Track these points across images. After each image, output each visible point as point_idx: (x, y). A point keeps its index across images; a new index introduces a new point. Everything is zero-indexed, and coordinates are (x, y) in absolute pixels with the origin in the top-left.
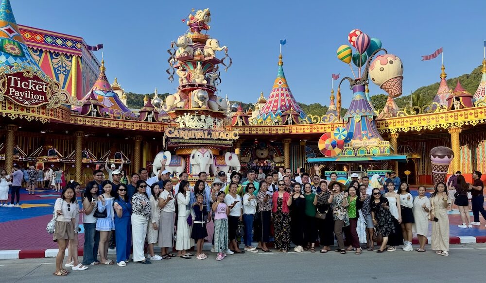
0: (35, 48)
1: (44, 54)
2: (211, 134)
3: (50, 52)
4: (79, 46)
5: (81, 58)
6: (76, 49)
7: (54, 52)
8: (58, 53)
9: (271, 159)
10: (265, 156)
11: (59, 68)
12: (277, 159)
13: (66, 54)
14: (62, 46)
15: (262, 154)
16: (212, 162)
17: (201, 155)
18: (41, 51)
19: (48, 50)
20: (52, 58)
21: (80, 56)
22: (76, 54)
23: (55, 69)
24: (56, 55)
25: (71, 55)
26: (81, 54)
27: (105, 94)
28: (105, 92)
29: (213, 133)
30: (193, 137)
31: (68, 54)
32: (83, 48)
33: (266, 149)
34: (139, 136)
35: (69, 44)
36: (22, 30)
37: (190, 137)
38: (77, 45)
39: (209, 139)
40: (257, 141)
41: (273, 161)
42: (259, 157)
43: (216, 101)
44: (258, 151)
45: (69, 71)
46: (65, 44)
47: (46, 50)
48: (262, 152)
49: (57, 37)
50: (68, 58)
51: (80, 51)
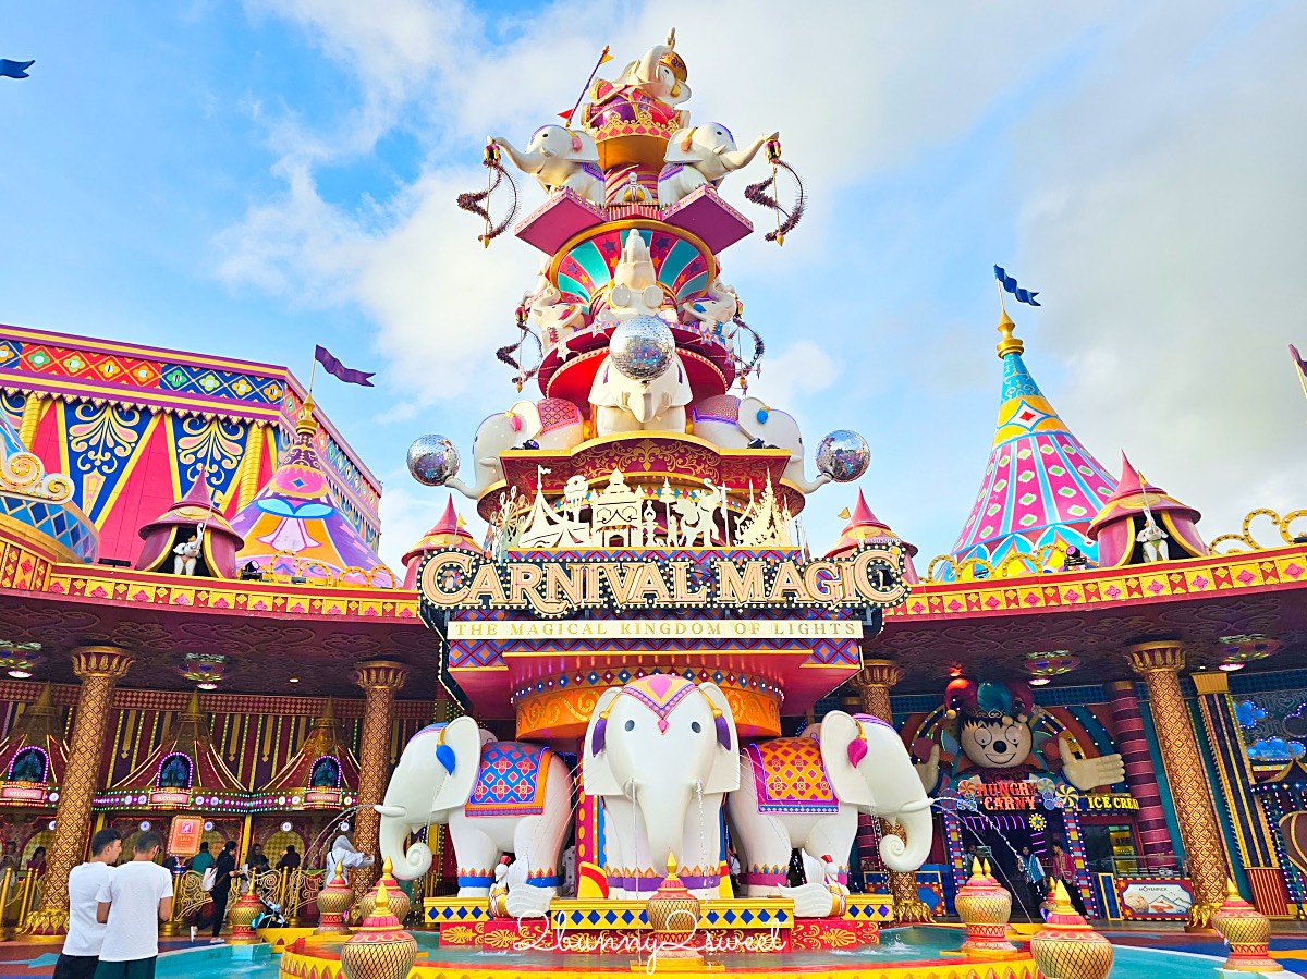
0: (126, 405)
1: (153, 424)
2: (711, 577)
3: (174, 414)
4: (273, 392)
5: (276, 429)
6: (263, 403)
7: (189, 415)
8: (201, 417)
9: (1055, 768)
10: (1016, 754)
11: (199, 466)
12: (1088, 771)
13: (227, 420)
14: (215, 396)
15: (1000, 747)
16: (731, 771)
17: (647, 719)
18: (146, 414)
19: (168, 410)
20: (179, 434)
21: (274, 424)
22: (261, 417)
23: (182, 468)
24: (193, 426)
25: (242, 422)
26: (276, 418)
27: (295, 511)
28: (295, 504)
29: (726, 570)
30: (594, 598)
31: (235, 419)
32: (290, 401)
33: (1015, 719)
34: (385, 664)
35: (242, 387)
36: (94, 354)
37: (576, 599)
38: (267, 391)
39: (698, 613)
40: (959, 683)
41: (1068, 784)
42: (987, 763)
43: (734, 421)
44: (972, 729)
45: (230, 474)
46: (225, 390)
47: (162, 411)
48: (998, 734)
49: (204, 369)
50: (234, 430)
51: (277, 408)
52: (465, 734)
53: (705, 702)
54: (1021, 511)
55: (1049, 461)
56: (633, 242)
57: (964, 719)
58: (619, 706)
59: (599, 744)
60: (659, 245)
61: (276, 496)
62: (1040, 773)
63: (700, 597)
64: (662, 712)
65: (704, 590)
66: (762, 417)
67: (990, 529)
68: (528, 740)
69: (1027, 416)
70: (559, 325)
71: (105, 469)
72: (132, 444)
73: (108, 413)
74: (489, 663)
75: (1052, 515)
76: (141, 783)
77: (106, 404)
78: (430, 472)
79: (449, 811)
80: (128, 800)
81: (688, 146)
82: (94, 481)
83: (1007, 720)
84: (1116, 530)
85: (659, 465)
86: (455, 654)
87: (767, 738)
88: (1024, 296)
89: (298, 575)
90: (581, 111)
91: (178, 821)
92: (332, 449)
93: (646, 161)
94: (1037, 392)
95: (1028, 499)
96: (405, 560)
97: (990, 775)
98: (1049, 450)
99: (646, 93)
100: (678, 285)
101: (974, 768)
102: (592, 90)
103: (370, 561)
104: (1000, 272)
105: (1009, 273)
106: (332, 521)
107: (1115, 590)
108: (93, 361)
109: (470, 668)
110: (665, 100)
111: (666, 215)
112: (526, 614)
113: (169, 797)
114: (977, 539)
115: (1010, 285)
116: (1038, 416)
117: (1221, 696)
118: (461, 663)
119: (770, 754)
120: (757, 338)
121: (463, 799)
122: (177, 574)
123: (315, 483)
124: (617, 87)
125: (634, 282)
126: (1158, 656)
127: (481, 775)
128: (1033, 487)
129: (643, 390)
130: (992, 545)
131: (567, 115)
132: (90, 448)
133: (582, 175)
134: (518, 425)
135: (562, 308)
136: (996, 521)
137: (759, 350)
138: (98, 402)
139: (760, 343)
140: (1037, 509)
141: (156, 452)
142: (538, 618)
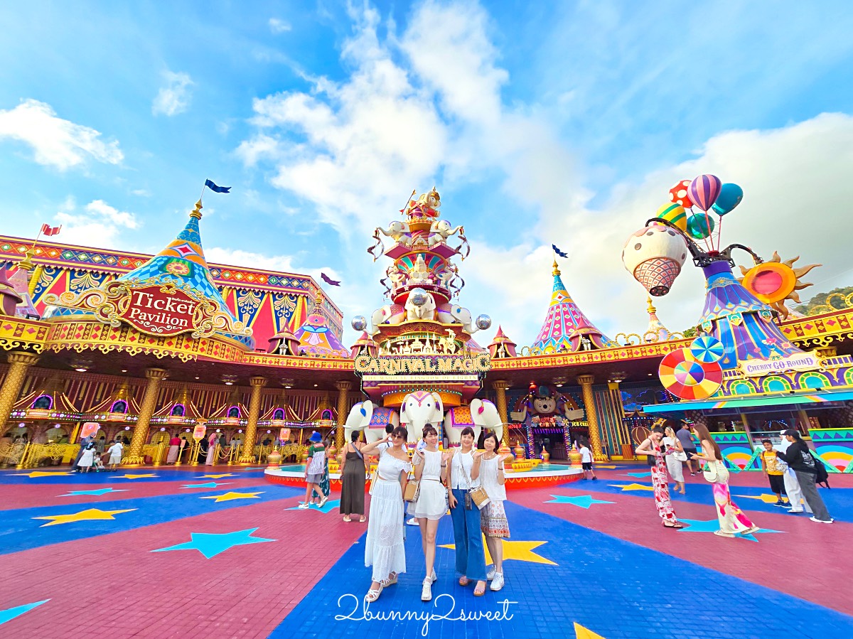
0: (257, 290)
1: (266, 296)
2: (437, 363)
3: (273, 293)
4: (306, 285)
5: (307, 298)
6: (303, 289)
7: (278, 293)
8: (282, 294)
9: (562, 413)
10: (550, 409)
11: (281, 311)
12: (573, 414)
13: (291, 295)
14: (286, 287)
15: (545, 407)
17: (416, 403)
18: (263, 293)
19: (271, 292)
20: (274, 300)
21: (307, 296)
22: (302, 293)
23: (276, 311)
24: (279, 297)
25: (296, 295)
26: (307, 294)
27: (315, 330)
28: (315, 328)
29: (441, 361)
30: (404, 370)
31: (293, 294)
32: (312, 288)
33: (550, 397)
34: (345, 382)
35: (295, 283)
36: (246, 272)
37: (399, 370)
38: (304, 284)
39: (433, 373)
40: (533, 386)
41: (566, 418)
42: (541, 412)
43: (449, 312)
44: (537, 401)
45: (292, 313)
46: (290, 285)
47: (269, 292)
48: (544, 403)
49: (283, 277)
50: (293, 299)
51: (307, 290)
52: (369, 405)
53: (432, 398)
54: (555, 330)
55: (566, 313)
56: (420, 258)
57: (535, 398)
58: (409, 400)
59: (404, 409)
60: (428, 258)
61: (309, 325)
62: (558, 415)
63: (433, 369)
64: (420, 401)
65: (434, 367)
66: (459, 311)
67: (545, 336)
68: (387, 407)
69: (560, 297)
70: (398, 281)
71: (250, 312)
72: (259, 305)
73: (251, 293)
74: (375, 386)
75: (564, 332)
76: (268, 418)
77: (250, 290)
78: (358, 327)
79: (364, 427)
80: (265, 423)
81: (437, 228)
82: (246, 317)
83: (548, 398)
84: (576, 339)
85: (424, 329)
86: (365, 384)
87: (456, 407)
88: (562, 255)
89: (317, 353)
90: (406, 211)
91: (282, 430)
92: (326, 302)
93: (424, 230)
94: (564, 289)
95: (557, 326)
96: (351, 348)
97: (542, 415)
98: (565, 309)
99: (427, 206)
100: (435, 268)
101: (538, 414)
102: (410, 202)
103: (340, 347)
104: (554, 247)
105: (557, 247)
106: (328, 333)
107: (572, 360)
108: (245, 275)
109: (369, 388)
110: (433, 207)
111: (430, 249)
112: (384, 374)
113: (278, 423)
114: (541, 339)
115: (557, 251)
116: (563, 297)
117: (616, 390)
118: (367, 386)
119: (456, 411)
120: (462, 280)
121: (368, 424)
122: (281, 355)
123: (322, 320)
124: (418, 203)
125: (420, 270)
126: (585, 380)
127: (373, 417)
128: (559, 322)
129: (419, 309)
130: (545, 341)
131: (402, 211)
132: (245, 305)
133: (405, 236)
134: (384, 313)
135: (399, 275)
136: (546, 333)
137: (463, 284)
138: (247, 289)
139: (463, 282)
140: (559, 330)
141: (267, 305)
142: (388, 375)
